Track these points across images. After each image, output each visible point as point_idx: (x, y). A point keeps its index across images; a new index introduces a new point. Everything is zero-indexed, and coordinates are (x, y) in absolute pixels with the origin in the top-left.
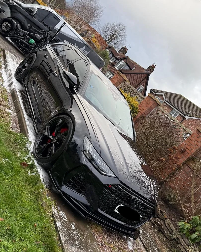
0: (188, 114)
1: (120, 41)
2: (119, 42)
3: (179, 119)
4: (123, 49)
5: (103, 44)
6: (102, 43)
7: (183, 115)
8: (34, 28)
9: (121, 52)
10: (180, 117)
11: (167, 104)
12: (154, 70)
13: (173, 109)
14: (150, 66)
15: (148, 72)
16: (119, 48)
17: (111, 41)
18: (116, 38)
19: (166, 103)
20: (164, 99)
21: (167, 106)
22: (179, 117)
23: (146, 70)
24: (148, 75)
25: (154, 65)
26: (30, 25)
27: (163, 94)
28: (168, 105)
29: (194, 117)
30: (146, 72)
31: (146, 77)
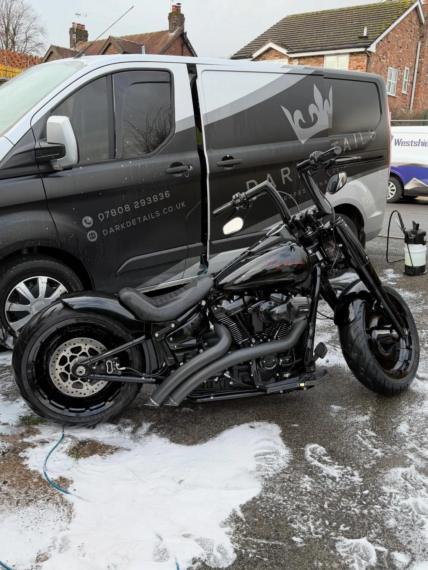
0: (366, 37)
1: (29, 28)
2: (31, 31)
3: (358, 64)
4: (75, 33)
5: (18, 61)
6: (16, 62)
7: (363, 50)
8: (113, 213)
9: (77, 42)
10: (355, 60)
11: (299, 58)
12: (183, 15)
13: (323, 56)
14: (170, 14)
15: (176, 30)
16: (41, 42)
17: (13, 42)
18: (17, 29)
19: (295, 58)
20: (284, 51)
21: (302, 62)
22: (353, 60)
23: (171, 31)
24: (183, 36)
25: (176, 6)
26: (89, 219)
27: (271, 45)
28: (304, 57)
29: (382, 33)
30: (173, 34)
31: (182, 46)
